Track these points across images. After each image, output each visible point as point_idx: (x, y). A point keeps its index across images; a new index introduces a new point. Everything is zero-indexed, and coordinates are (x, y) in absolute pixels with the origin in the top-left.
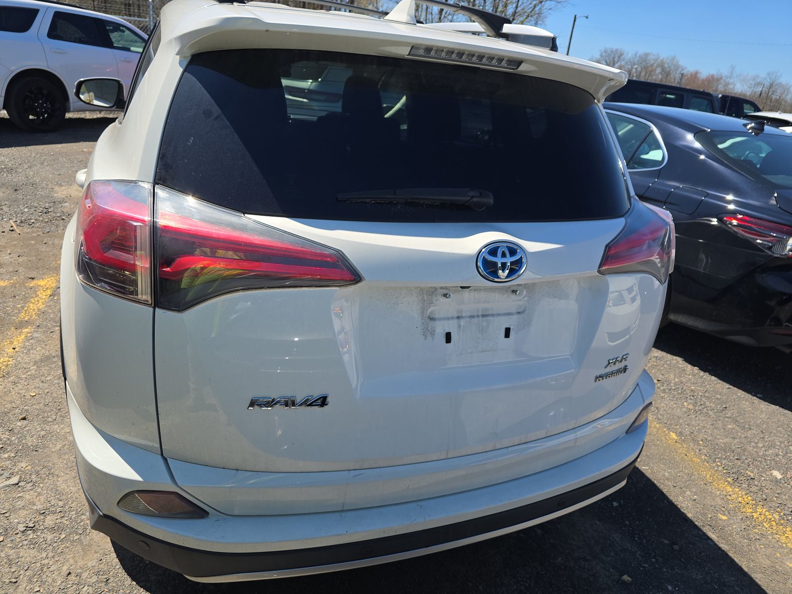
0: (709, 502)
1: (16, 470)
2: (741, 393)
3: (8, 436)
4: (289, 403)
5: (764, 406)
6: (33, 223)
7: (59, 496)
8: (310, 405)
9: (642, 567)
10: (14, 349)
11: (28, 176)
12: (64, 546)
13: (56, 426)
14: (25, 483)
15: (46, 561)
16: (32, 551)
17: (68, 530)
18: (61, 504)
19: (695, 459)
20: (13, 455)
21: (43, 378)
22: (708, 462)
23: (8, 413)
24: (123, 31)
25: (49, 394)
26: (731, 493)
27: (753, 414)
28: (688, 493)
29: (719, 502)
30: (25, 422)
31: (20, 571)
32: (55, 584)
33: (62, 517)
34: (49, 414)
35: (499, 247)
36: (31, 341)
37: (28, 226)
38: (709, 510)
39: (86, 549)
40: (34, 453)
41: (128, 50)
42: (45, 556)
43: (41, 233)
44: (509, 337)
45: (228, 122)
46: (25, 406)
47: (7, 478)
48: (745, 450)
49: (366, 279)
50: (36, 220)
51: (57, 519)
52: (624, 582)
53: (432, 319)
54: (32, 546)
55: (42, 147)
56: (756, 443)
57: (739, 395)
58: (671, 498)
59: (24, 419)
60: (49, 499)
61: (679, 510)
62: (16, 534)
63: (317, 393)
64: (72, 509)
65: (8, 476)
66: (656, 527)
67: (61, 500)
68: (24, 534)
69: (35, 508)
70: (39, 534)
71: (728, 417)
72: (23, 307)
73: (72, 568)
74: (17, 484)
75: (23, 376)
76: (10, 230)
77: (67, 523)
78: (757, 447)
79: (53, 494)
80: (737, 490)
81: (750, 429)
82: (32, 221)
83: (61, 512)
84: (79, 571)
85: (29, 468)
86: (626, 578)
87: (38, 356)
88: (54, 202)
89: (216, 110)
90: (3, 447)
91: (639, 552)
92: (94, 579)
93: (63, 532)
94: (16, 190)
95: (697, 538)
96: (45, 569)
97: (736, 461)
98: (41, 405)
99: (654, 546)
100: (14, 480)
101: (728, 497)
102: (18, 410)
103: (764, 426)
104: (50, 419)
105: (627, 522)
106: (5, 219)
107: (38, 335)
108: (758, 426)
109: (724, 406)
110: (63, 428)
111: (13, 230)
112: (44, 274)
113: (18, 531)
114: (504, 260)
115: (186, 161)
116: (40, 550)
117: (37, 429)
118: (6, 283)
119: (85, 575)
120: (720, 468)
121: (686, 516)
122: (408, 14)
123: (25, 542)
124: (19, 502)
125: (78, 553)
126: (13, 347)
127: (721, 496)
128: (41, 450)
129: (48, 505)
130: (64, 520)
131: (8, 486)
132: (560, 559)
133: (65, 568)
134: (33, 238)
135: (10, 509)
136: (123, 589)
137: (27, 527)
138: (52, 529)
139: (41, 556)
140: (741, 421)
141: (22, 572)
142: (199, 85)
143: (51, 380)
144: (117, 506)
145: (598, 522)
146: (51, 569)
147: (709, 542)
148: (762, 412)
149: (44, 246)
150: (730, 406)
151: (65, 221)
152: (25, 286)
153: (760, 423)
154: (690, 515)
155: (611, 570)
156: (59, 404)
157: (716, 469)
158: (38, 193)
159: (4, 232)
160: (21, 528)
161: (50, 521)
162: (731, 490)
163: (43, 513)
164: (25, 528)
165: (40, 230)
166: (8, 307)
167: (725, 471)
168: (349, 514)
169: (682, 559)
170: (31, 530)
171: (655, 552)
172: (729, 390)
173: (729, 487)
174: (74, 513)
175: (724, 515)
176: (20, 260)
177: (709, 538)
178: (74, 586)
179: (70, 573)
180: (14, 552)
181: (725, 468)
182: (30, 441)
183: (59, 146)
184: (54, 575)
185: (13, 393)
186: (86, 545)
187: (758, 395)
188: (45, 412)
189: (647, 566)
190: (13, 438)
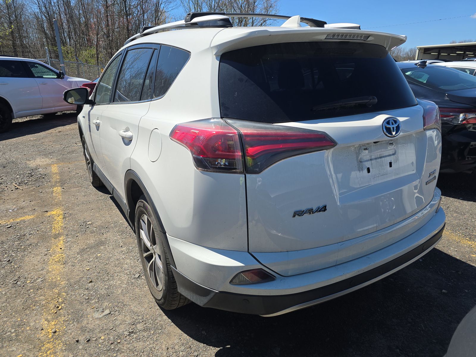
0: (462, 250)
1: (104, 307)
2: (451, 199)
3: (88, 292)
4: (310, 211)
5: (465, 203)
6: (27, 183)
7: (137, 314)
8: (320, 211)
9: (449, 285)
10: (61, 249)
11: (6, 158)
12: (156, 336)
13: (112, 282)
14: (114, 312)
15: (151, 346)
16: (140, 343)
17: (153, 329)
18: (140, 317)
19: (446, 233)
20: (97, 300)
21: (88, 260)
22: (453, 233)
23: (80, 281)
24: (37, 67)
25: (96, 267)
26: (471, 244)
27: (463, 207)
28: (452, 248)
29: (468, 249)
30: (93, 284)
31: (140, 354)
32: (163, 355)
33: (146, 324)
34: (104, 277)
35: (390, 120)
36: (68, 243)
37: (25, 185)
38: (465, 254)
39: (169, 335)
40: (108, 297)
41: (42, 77)
42: (149, 343)
43: (35, 187)
44: (392, 167)
45: (253, 82)
46: (87, 276)
47: (102, 312)
48: (467, 224)
49: (339, 144)
50: (28, 181)
51: (143, 325)
52: (444, 293)
53: (361, 162)
54: (139, 341)
55: (4, 141)
56: (471, 220)
57: (451, 200)
58: (445, 252)
59: (91, 282)
60: (132, 317)
61: (451, 256)
62: (125, 337)
63: (321, 205)
64: (148, 319)
65: (102, 311)
66: (445, 266)
67: (139, 316)
68: (130, 336)
69: (127, 322)
70: (138, 334)
71: (452, 211)
72: (51, 227)
73: (167, 346)
74: (110, 313)
75: (76, 261)
76: (16, 189)
77: (150, 326)
78: (472, 222)
79: (133, 314)
80: (473, 242)
81: (465, 214)
82: (26, 182)
83: (143, 321)
84: (172, 346)
85: (110, 304)
86: (444, 291)
87: (77, 250)
88: (32, 170)
89: (245, 78)
90: (89, 298)
91: (444, 279)
92: (183, 348)
93: (151, 331)
94: (4, 167)
95: (466, 267)
96: (153, 349)
97: (466, 230)
98: (96, 273)
99: (449, 274)
100: (107, 312)
101: (471, 246)
102: (84, 279)
103: (471, 212)
104: (106, 279)
105: (431, 267)
106: (9, 183)
107: (70, 240)
108: (468, 212)
109: (447, 206)
110: (116, 282)
111: (17, 189)
112: (52, 208)
113: (126, 335)
114: (393, 126)
115: (236, 104)
116: (144, 341)
117: (102, 285)
118: (32, 217)
119: (177, 347)
120: (461, 235)
121: (457, 259)
122: (298, 23)
123: (134, 340)
124: (117, 322)
125: (166, 338)
126: (60, 248)
127: (468, 247)
128: (111, 295)
129: (134, 320)
130: (147, 325)
131: (106, 315)
132: (409, 289)
133: (164, 346)
134: (32, 191)
135: (114, 326)
136: (201, 349)
137: (129, 332)
138: (144, 330)
139: (147, 344)
140: (459, 211)
141: (141, 354)
142: (231, 67)
143: (93, 260)
144: (230, 284)
145: (417, 270)
146: (156, 349)
147: (473, 267)
148: (466, 205)
149: (41, 194)
150: (450, 206)
151: (45, 179)
152: (45, 216)
153: (468, 211)
154: (458, 258)
155: (435, 289)
156: (106, 271)
157: (459, 235)
158: (19, 167)
159: (12, 190)
160: (126, 333)
161: (140, 327)
162: (470, 243)
163: (134, 324)
164: (129, 333)
165: (33, 186)
166: (42, 229)
167: (463, 235)
168: (339, 266)
169: (465, 278)
170: (132, 333)
171: (451, 277)
172: (445, 199)
173: (469, 242)
174: (150, 320)
175: (474, 254)
176: (32, 203)
177: (472, 266)
178: (174, 354)
179: (168, 348)
180: (131, 345)
181: (463, 234)
182: (103, 292)
183: (15, 139)
184: (160, 351)
185: (76, 271)
186: (168, 334)
187: (460, 198)
188: (100, 276)
189: (450, 284)
190: (91, 293)
